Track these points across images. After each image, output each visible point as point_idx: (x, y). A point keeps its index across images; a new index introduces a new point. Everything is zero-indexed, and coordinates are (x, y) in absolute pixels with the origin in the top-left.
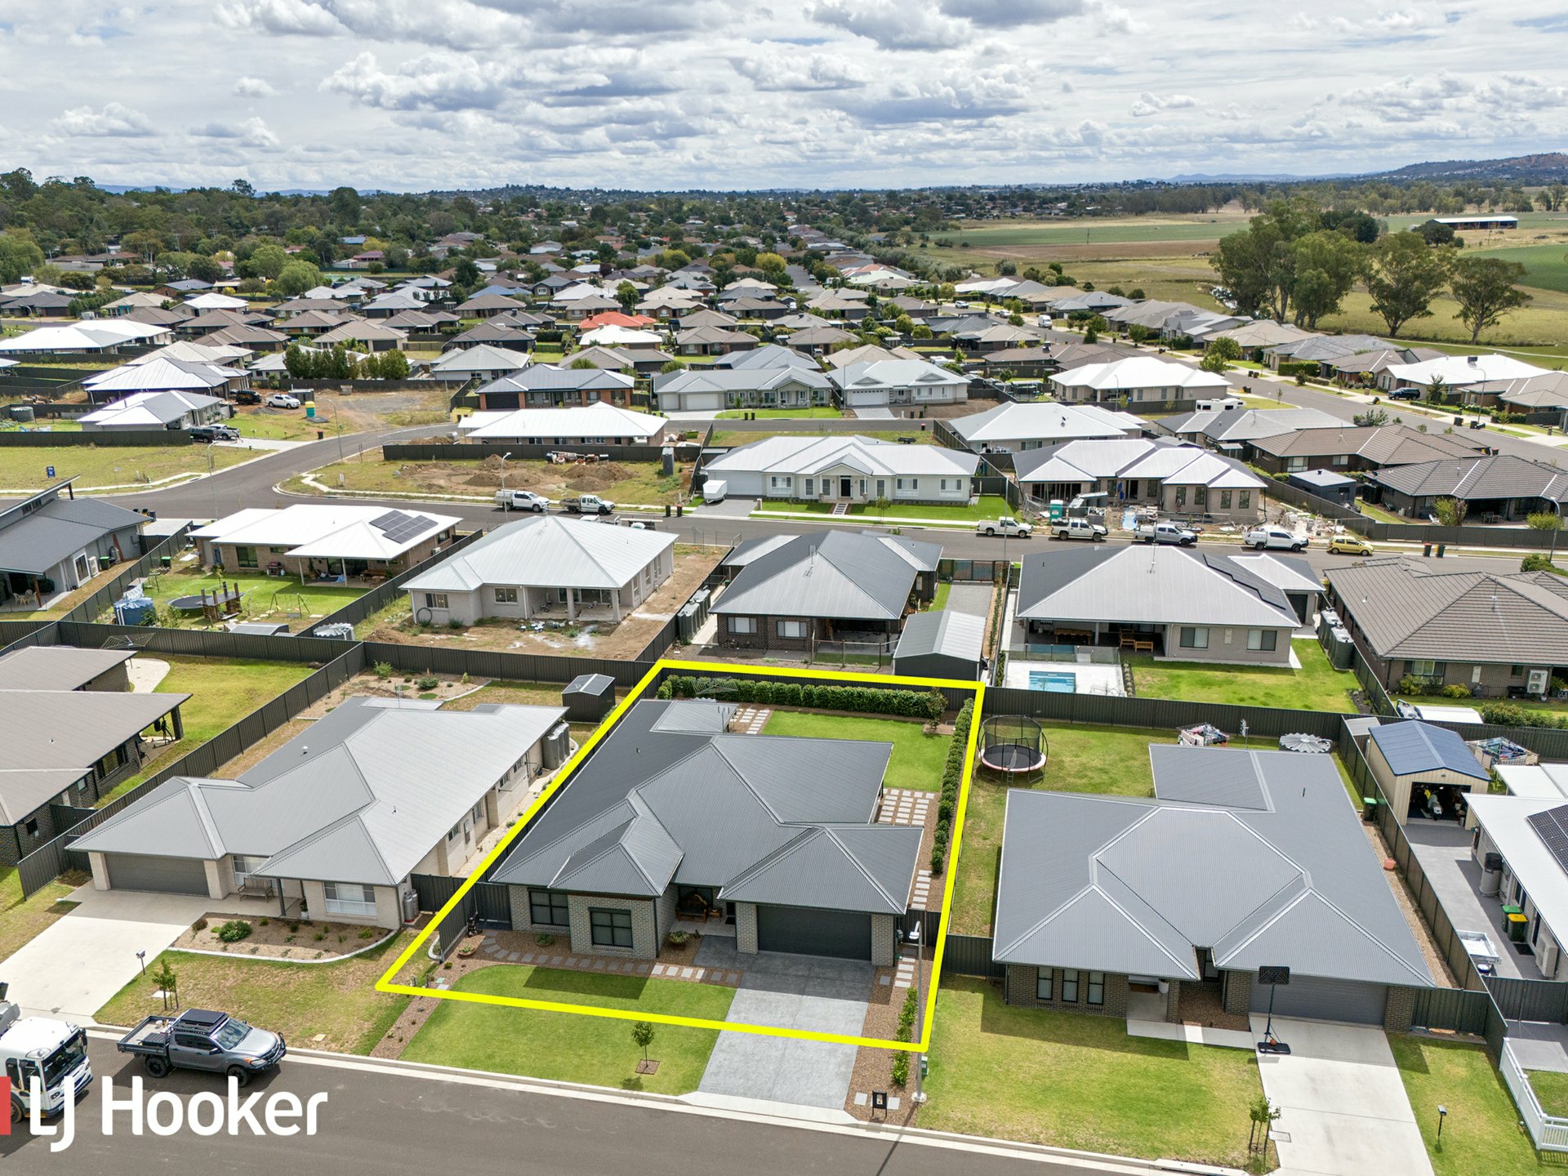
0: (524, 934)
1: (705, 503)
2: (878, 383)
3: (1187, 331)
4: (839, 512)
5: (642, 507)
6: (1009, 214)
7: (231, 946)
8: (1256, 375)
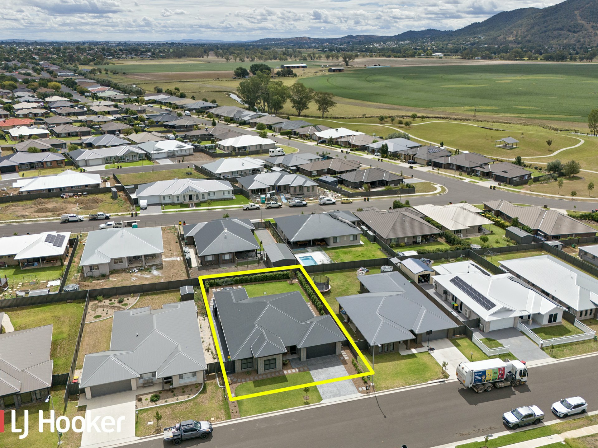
0: (240, 373)
1: (142, 209)
2: (162, 150)
3: (243, 119)
4: (192, 207)
5: (120, 214)
6: (130, 57)
7: (157, 402)
8: (274, 136)
